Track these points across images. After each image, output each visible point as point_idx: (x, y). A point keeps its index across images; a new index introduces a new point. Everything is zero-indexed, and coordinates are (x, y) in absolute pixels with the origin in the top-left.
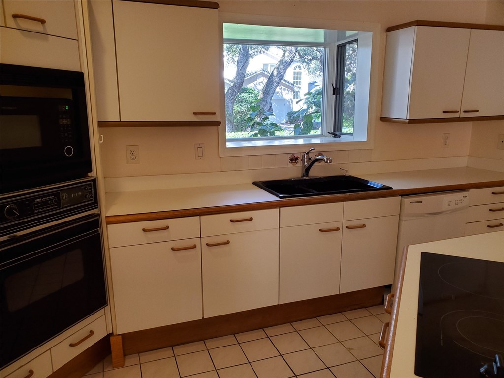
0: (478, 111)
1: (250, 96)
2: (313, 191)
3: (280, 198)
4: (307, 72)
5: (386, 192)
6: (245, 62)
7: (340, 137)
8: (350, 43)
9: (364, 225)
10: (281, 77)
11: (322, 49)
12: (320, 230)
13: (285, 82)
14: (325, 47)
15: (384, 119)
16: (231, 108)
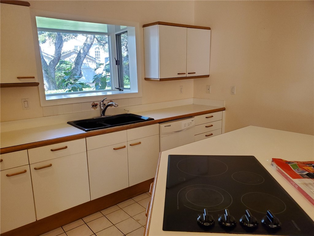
0: (195, 73)
1: (67, 66)
2: (108, 125)
3: (86, 131)
4: (103, 51)
5: (151, 121)
6: (61, 44)
7: (123, 90)
8: (123, 33)
9: (140, 142)
10: (86, 53)
11: (107, 36)
12: (114, 149)
13: (90, 57)
14: (108, 36)
15: (146, 79)
16: (53, 74)
